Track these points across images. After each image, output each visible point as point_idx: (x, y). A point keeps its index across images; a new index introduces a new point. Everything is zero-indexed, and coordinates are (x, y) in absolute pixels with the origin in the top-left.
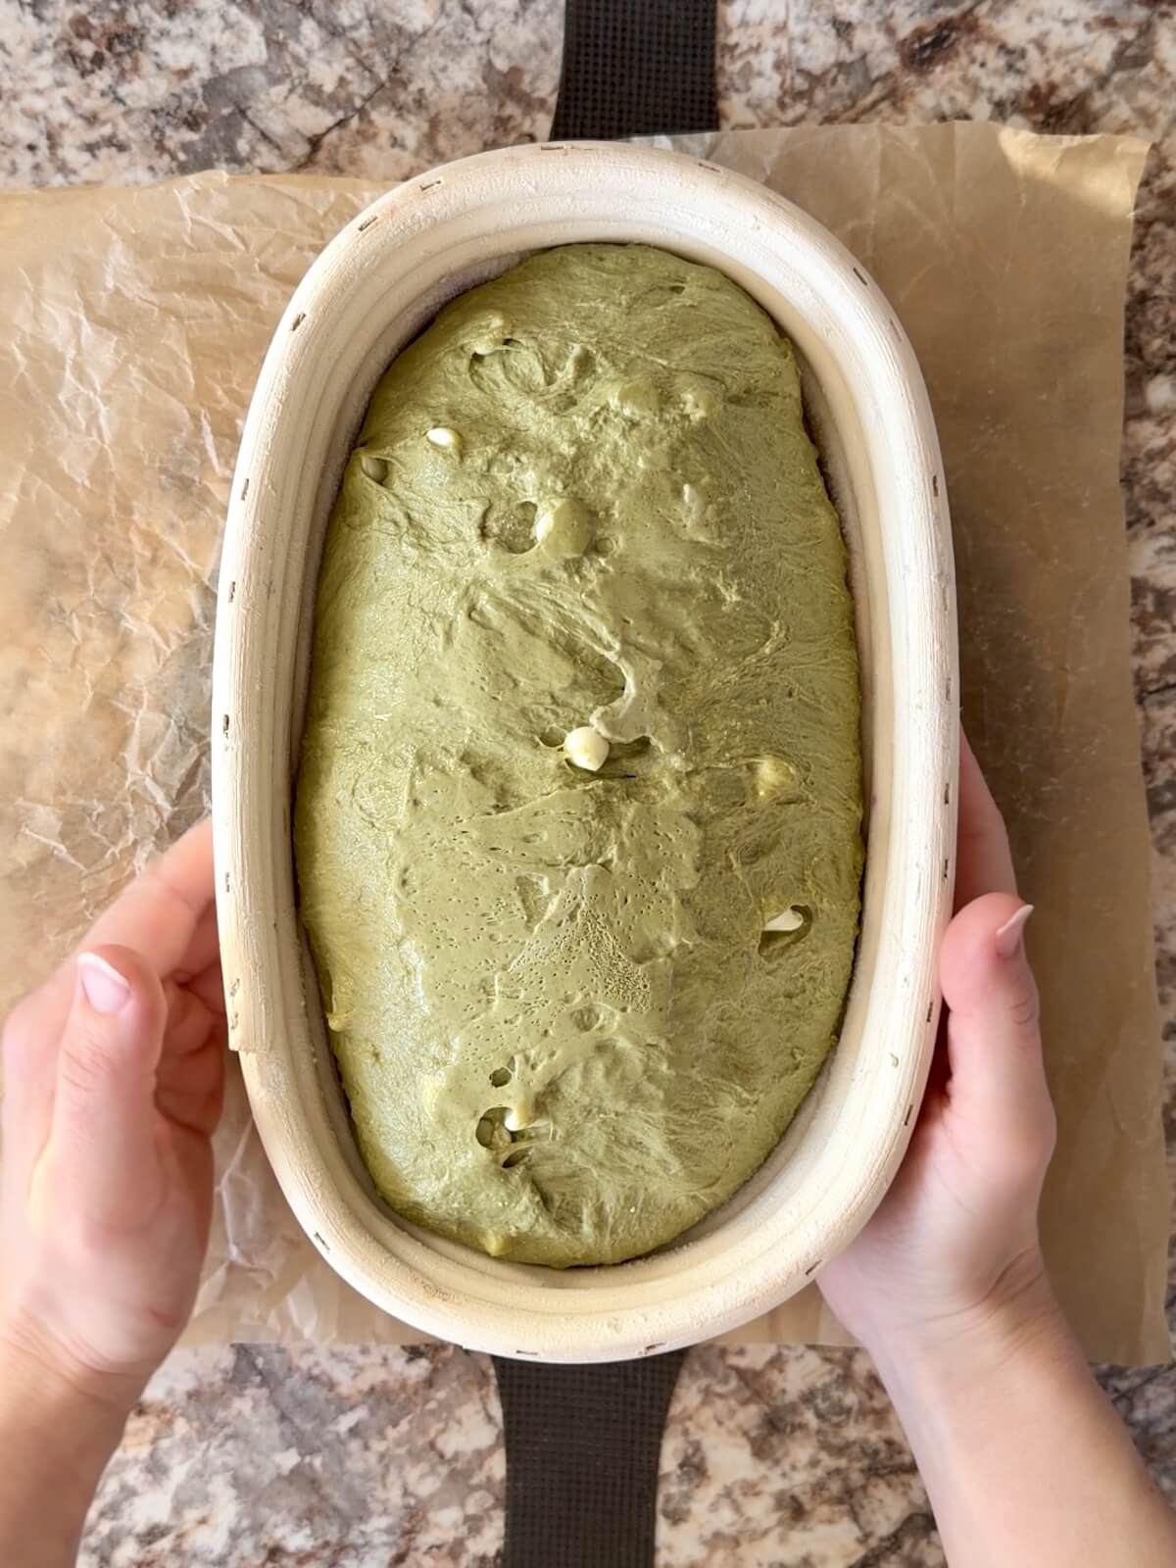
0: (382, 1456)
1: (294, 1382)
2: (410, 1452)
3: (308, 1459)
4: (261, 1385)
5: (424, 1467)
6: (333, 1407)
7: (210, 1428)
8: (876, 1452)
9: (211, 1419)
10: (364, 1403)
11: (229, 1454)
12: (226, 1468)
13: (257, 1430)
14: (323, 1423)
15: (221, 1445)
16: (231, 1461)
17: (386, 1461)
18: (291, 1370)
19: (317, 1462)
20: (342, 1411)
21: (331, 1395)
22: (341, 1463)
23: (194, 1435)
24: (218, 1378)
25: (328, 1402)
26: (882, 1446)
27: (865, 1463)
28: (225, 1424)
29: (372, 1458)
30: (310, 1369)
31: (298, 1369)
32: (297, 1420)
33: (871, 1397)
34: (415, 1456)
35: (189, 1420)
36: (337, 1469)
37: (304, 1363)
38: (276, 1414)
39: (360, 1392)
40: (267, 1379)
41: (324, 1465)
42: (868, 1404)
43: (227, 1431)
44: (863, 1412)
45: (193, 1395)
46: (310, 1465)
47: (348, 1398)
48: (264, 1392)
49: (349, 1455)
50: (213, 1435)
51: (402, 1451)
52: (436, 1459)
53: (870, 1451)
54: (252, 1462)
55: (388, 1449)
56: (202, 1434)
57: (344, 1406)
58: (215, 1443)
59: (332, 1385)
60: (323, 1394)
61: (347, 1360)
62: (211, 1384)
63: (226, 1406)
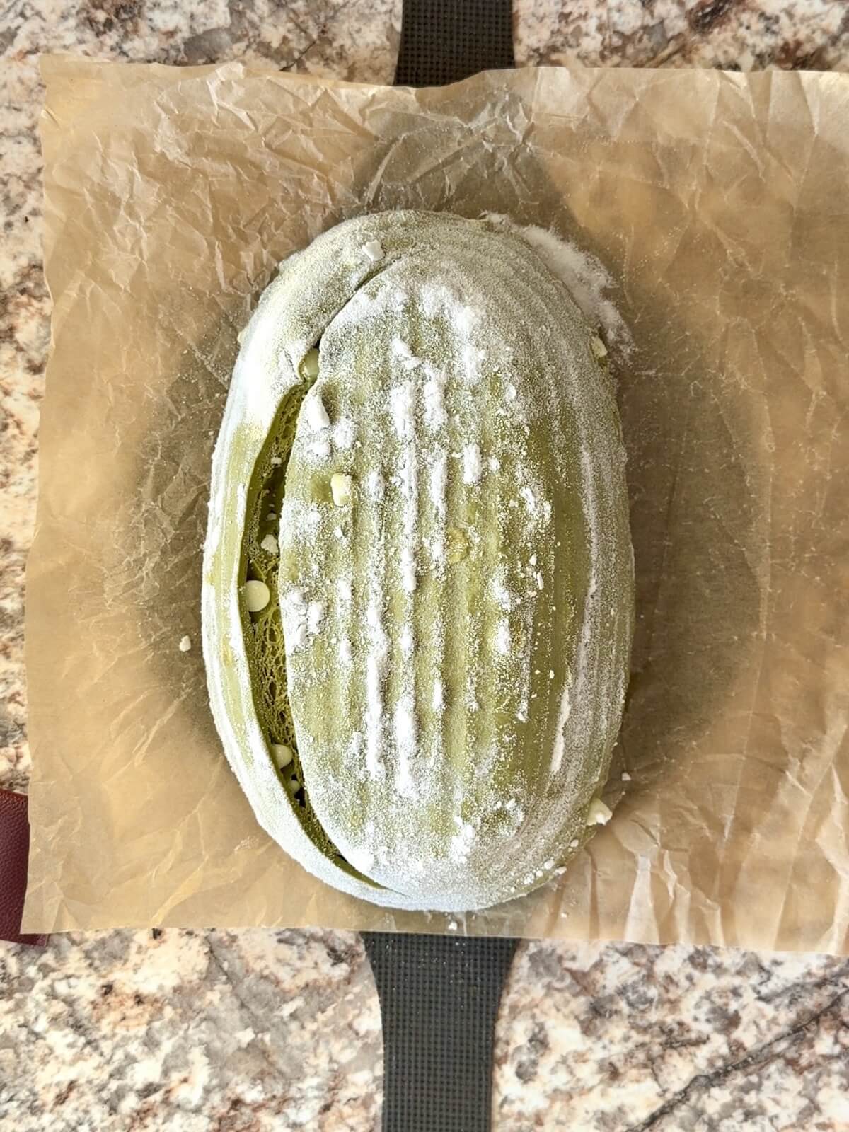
0: (314, 1034)
1: (250, 980)
2: (334, 1031)
3: (260, 1036)
4: (225, 983)
5: (344, 1041)
6: (278, 999)
7: (190, 1013)
8: (671, 1031)
9: (190, 1007)
10: (301, 995)
11: (204, 1032)
12: (201, 1043)
13: (223, 1015)
14: (271, 1010)
15: (197, 1026)
16: (204, 1037)
17: (316, 1037)
18: (248, 972)
19: (267, 1038)
20: (285, 1002)
21: (277, 990)
22: (284, 1038)
23: (178, 1018)
24: (195, 977)
25: (275, 994)
26: (675, 1027)
27: (663, 1038)
28: (201, 1011)
29: (307, 1035)
30: (261, 971)
31: (253, 970)
32: (253, 1007)
33: (667, 991)
34: (338, 1034)
35: (175, 1008)
36: (282, 1043)
37: (258, 966)
38: (237, 1003)
39: (298, 987)
40: (230, 978)
41: (272, 1040)
42: (666, 996)
43: (203, 1015)
44: (662, 1002)
45: (176, 990)
46: (262, 1040)
47: (290, 991)
48: (228, 988)
49: (290, 1033)
50: (192, 1018)
51: (328, 1030)
52: (354, 1036)
53: (667, 1030)
54: (220, 1038)
55: (318, 1029)
56: (184, 1017)
57: (286, 997)
58: (193, 1024)
59: (277, 983)
60: (270, 988)
61: (288, 965)
62: (190, 982)
63: (201, 997)
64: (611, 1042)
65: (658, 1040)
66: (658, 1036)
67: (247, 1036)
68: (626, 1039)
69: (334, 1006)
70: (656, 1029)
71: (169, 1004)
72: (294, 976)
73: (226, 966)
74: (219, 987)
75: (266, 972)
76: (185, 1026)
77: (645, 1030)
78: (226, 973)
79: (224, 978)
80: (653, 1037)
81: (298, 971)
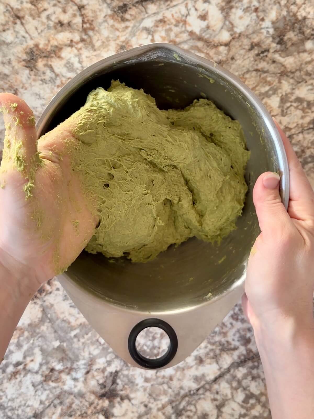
64: (200, 348)
65: (219, 348)
66: (218, 346)
67: (57, 344)
68: (206, 347)
69: (91, 332)
70: (218, 344)
71: (27, 330)
72: (76, 320)
73: (49, 316)
74: (46, 324)
75: (65, 319)
76: (33, 339)
77: (213, 344)
78: (49, 319)
79: (48, 321)
80: (216, 346)
81: (78, 318)
